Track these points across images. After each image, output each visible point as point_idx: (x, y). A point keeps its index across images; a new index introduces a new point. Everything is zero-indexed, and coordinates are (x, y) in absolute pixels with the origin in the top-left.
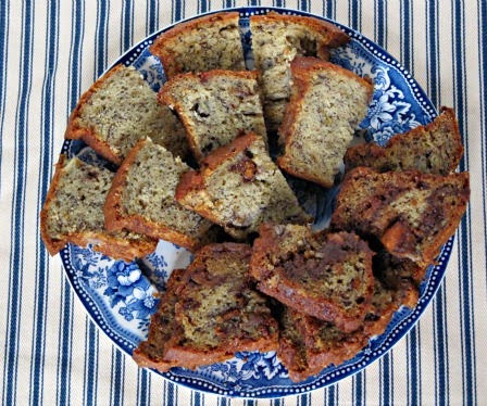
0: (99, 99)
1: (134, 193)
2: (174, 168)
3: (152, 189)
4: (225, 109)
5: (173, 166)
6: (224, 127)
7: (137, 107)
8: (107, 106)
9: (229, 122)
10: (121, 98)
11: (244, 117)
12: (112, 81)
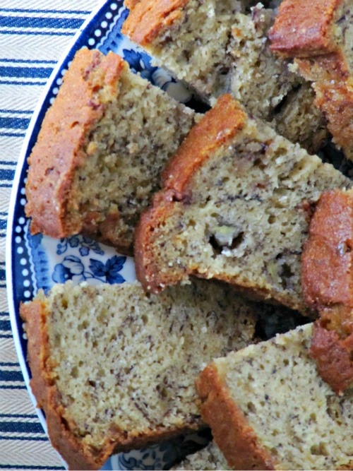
0: (73, 382)
1: (295, 451)
2: (288, 355)
3: (304, 417)
4: (255, 203)
5: (284, 355)
6: (277, 226)
7: (128, 332)
8: (92, 378)
9: (277, 212)
10: (95, 344)
11: (289, 183)
12: (58, 338)
